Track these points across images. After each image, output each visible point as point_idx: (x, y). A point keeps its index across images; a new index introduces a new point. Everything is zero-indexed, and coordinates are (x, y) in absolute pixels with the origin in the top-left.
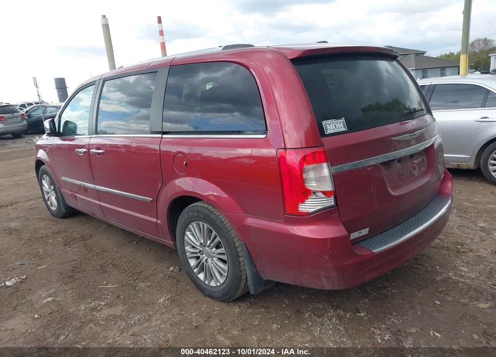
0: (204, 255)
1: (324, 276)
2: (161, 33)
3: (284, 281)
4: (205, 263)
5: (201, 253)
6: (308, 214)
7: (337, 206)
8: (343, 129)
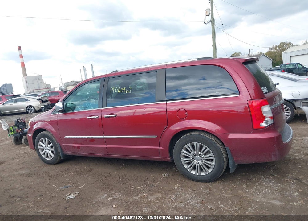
0: (195, 160)
1: (273, 155)
2: (21, 56)
3: (249, 162)
4: (197, 164)
5: (193, 159)
6: (265, 127)
7: (274, 123)
8: (267, 91)
